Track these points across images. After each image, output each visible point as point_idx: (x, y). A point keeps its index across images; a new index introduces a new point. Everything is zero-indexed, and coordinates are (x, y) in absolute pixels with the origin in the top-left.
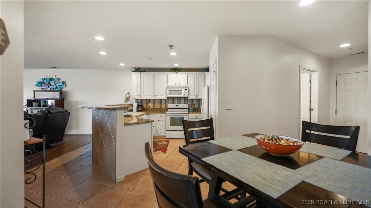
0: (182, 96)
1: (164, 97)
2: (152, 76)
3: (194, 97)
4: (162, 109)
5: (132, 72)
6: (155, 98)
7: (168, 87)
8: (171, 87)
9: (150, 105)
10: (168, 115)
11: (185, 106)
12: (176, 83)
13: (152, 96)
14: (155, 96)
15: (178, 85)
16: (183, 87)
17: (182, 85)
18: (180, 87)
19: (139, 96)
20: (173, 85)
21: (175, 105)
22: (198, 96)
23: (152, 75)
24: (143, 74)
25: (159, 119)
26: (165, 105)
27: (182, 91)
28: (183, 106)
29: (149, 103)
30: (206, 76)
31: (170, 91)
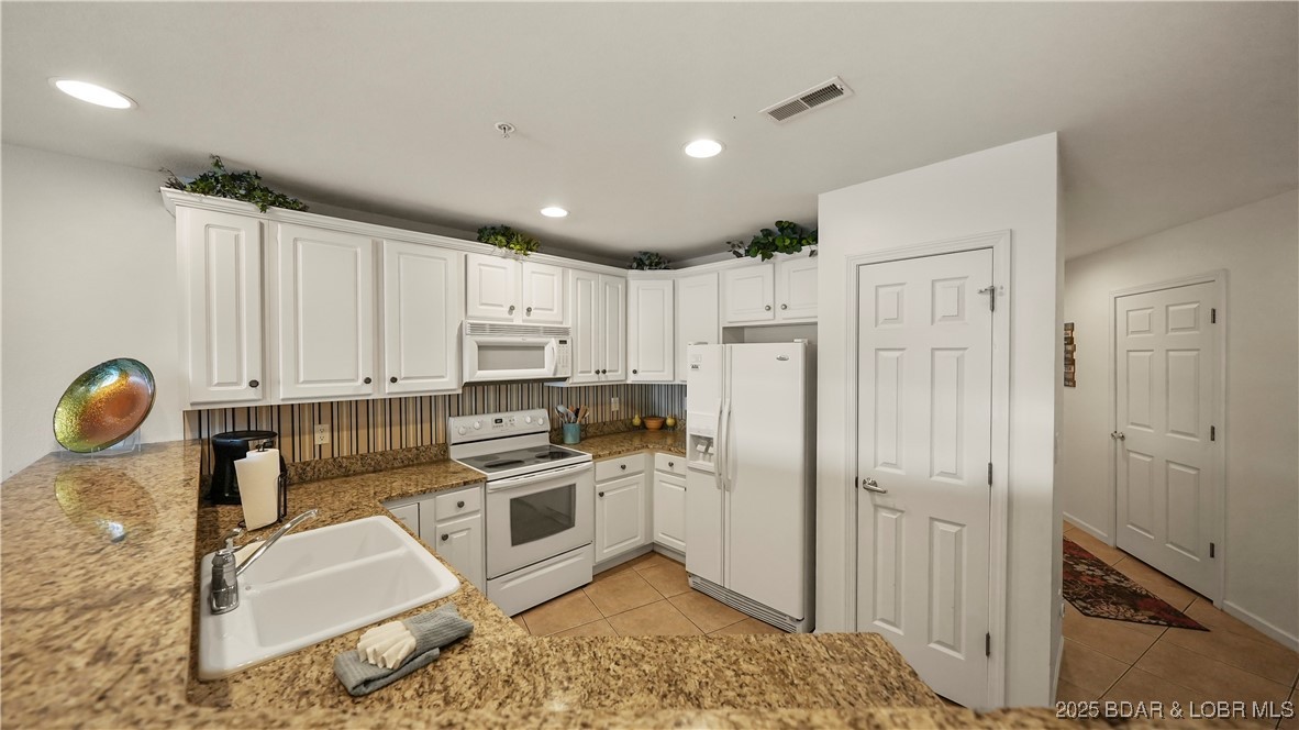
0: (545, 372)
1: (448, 383)
2: (363, 250)
3: (589, 379)
4: (409, 450)
5: (171, 194)
6: (389, 390)
7: (476, 328)
8: (494, 329)
9: (322, 437)
10: (498, 490)
12: (512, 308)
13: (368, 381)
14: (394, 380)
15: (518, 319)
16: (549, 331)
17: (538, 318)
18: (534, 330)
19: (254, 384)
20: (499, 315)
21: (489, 418)
22: (604, 372)
23: (369, 242)
24: (286, 226)
25: (443, 527)
26: (426, 426)
27: (541, 348)
28: (529, 420)
29: (317, 427)
30: (633, 284)
31: (481, 347)
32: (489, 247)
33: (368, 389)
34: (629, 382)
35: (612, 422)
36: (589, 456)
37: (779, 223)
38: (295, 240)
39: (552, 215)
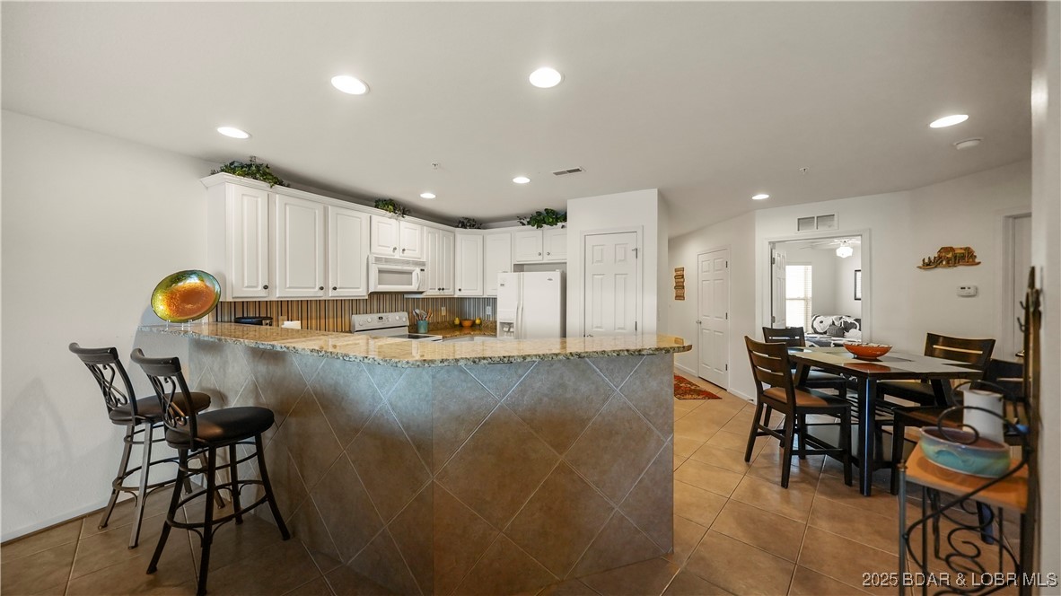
0: (413, 288)
1: (361, 293)
2: (319, 213)
3: (435, 293)
6: (331, 295)
7: (378, 260)
8: (387, 261)
11: (400, 318)
12: (395, 249)
13: (322, 288)
14: (335, 289)
15: (397, 255)
16: (416, 264)
17: (409, 255)
18: (408, 262)
19: (265, 288)
20: (386, 252)
21: (374, 316)
22: (443, 289)
23: (321, 206)
24: (281, 195)
26: (339, 320)
27: (411, 273)
28: (398, 318)
29: (280, 317)
30: (459, 237)
31: (380, 271)
32: (383, 212)
33: (321, 293)
34: (456, 296)
35: (442, 322)
36: (441, 337)
37: (546, 210)
38: (286, 204)
39: (427, 197)
